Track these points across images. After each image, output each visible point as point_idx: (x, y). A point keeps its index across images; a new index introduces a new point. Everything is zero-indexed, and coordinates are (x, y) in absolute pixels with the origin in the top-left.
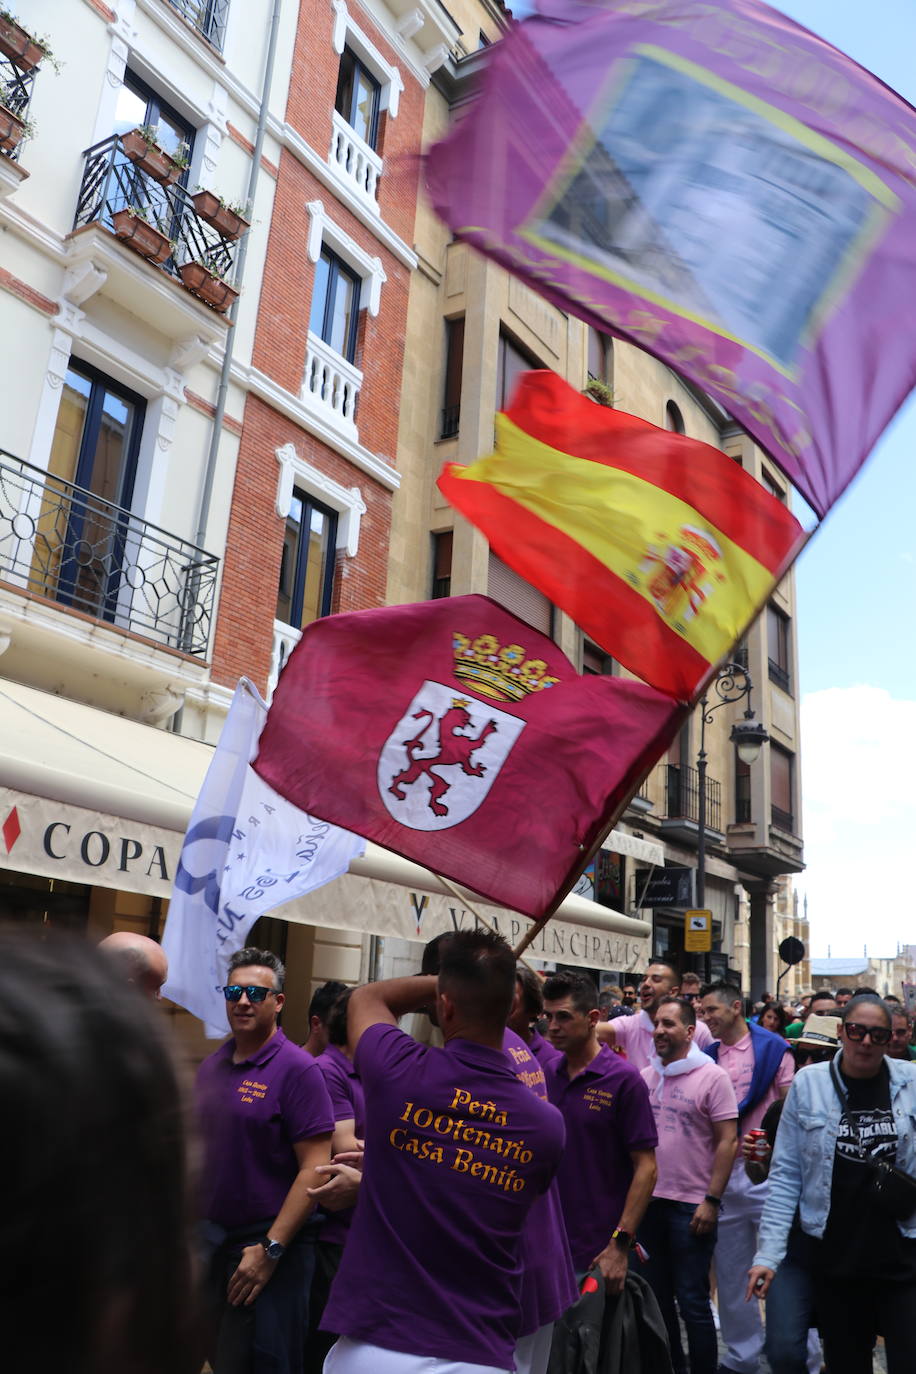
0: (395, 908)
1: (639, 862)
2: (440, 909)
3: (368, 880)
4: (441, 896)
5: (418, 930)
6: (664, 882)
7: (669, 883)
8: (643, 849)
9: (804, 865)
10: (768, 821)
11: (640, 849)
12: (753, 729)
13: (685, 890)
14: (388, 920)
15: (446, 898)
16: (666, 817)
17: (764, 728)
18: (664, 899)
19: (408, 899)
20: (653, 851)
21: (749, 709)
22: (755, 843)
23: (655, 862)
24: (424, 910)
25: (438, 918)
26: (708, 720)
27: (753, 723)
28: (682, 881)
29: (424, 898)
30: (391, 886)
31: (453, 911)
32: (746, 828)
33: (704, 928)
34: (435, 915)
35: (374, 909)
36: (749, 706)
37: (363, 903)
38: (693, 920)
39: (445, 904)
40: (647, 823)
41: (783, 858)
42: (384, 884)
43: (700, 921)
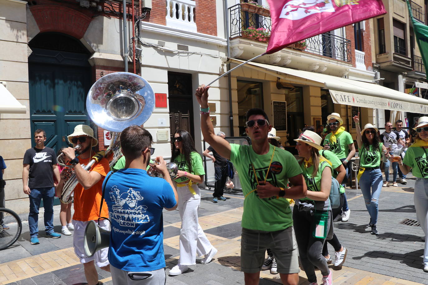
1: (422, 89)
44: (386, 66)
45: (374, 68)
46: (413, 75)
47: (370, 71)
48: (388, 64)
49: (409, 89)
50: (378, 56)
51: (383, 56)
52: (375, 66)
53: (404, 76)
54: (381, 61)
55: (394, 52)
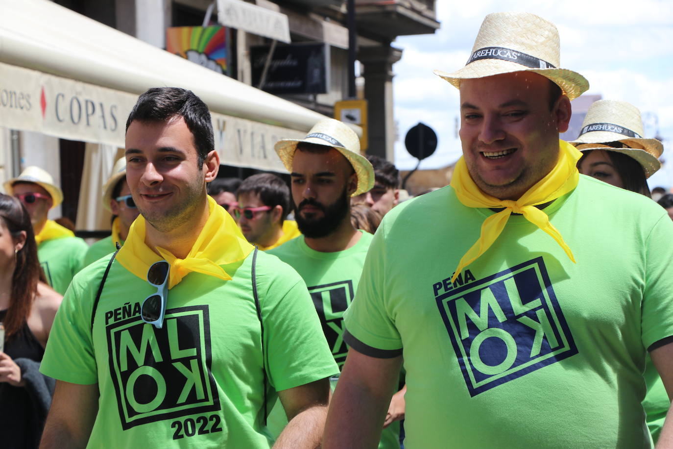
1: (251, 36)
2: (232, 131)
4: (232, 119)
6: (288, 62)
7: (295, 63)
8: (268, 21)
9: (438, 23)
11: (265, 22)
13: (316, 72)
15: (235, 119)
18: (290, 84)
20: (277, 23)
23: (279, 37)
25: (231, 140)
28: (312, 60)
29: (224, 122)
31: (239, 131)
34: (230, 137)
38: (344, 113)
39: (234, 126)
41: (415, 17)
43: (353, 114)
49: (185, 30)
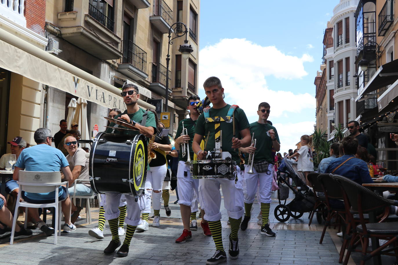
0: (67, 80)
2: (84, 85)
3: (57, 67)
4: (84, 80)
5: (76, 91)
8: (144, 91)
10: (187, 87)
11: (143, 91)
12: (188, 47)
13: (159, 107)
14: (65, 85)
15: (86, 81)
16: (152, 82)
17: (192, 46)
19: (72, 78)
20: (147, 93)
21: (186, 39)
22: (182, 95)
23: (148, 97)
24: (78, 84)
25: (83, 88)
26: (171, 43)
27: (188, 45)
28: (158, 104)
29: (78, 79)
30: (66, 72)
31: (88, 86)
32: (179, 89)
33: (167, 119)
34: (82, 87)
35: (60, 79)
36: (186, 38)
37: (55, 76)
38: (163, 116)
39: (85, 84)
40: (145, 83)
42: (63, 70)
43: (166, 116)
44: (71, 33)
45: (48, 31)
46: (126, 71)
47: (39, 33)
48: (75, 30)
50: (61, 15)
51: (68, 15)
52: (50, 27)
53: (112, 67)
54: (64, 24)
55: (87, 13)
